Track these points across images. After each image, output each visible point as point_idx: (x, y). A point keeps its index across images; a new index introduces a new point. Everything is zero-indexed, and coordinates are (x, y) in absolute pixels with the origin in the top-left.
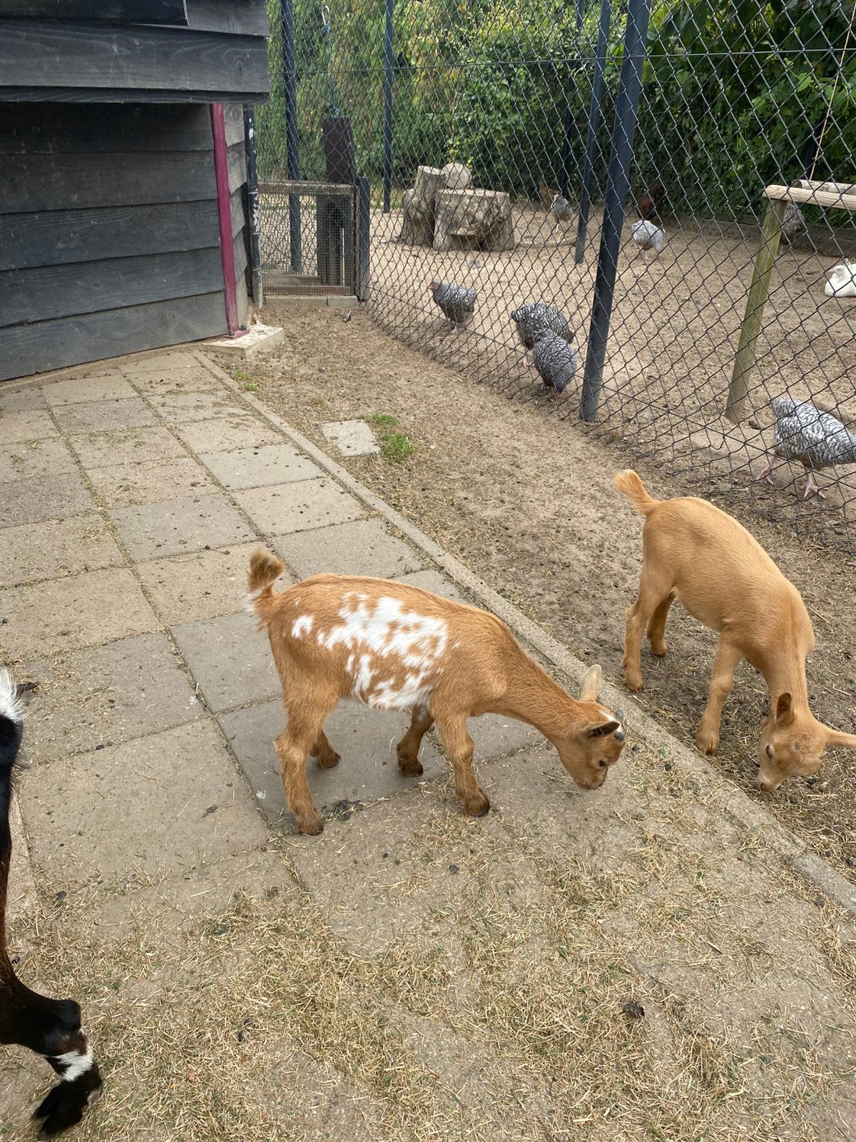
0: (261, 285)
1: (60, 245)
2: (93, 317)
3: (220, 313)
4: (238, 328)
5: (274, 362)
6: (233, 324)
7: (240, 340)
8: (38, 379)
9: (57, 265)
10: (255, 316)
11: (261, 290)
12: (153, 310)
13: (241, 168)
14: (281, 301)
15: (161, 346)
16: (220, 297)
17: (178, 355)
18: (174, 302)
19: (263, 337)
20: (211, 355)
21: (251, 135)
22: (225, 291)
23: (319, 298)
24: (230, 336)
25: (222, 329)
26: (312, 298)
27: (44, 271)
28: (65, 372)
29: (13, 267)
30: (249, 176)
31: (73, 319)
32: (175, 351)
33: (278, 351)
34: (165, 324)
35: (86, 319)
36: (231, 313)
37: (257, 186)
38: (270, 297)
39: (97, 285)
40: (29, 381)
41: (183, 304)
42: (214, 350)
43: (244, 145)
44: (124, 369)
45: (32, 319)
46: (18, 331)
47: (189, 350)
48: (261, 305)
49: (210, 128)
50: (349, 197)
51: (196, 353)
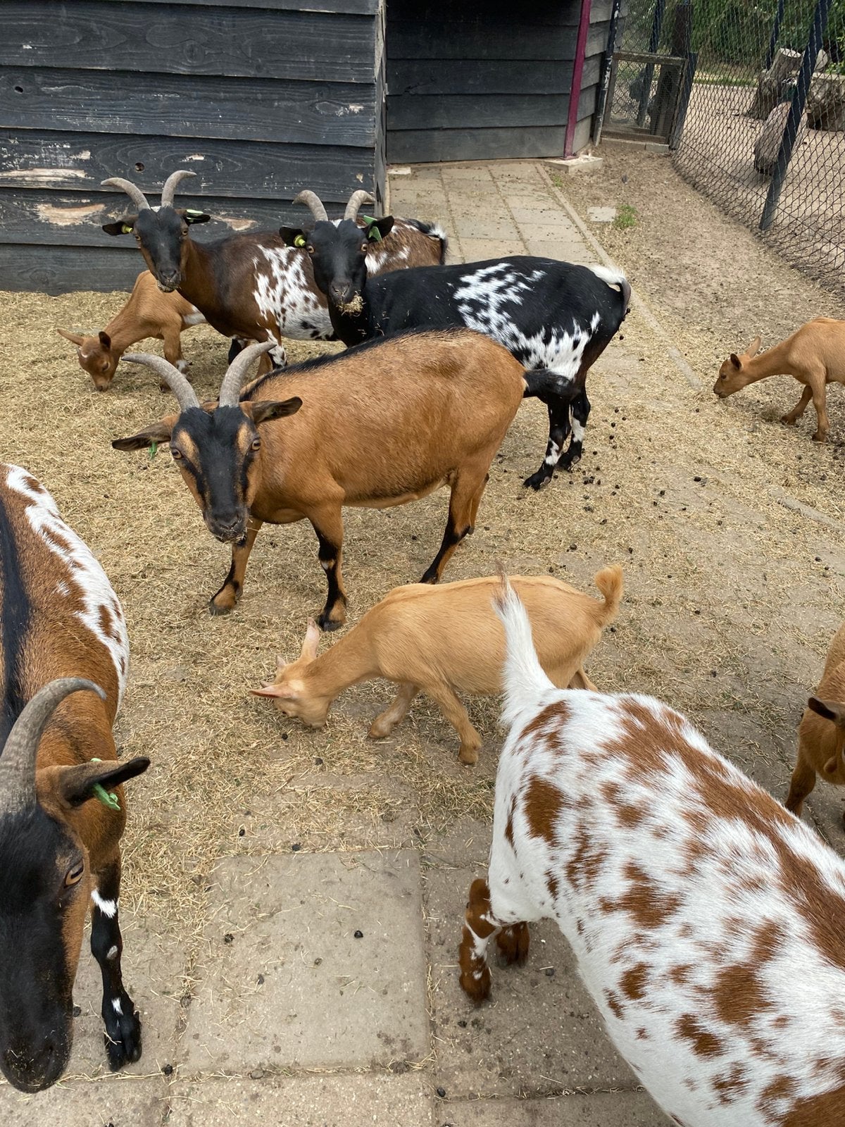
0: (600, 129)
1: (471, 82)
2: (480, 131)
3: (561, 141)
4: (571, 154)
5: (586, 178)
6: (568, 150)
7: (569, 161)
8: (441, 164)
9: (465, 95)
10: (590, 150)
11: (599, 133)
12: (517, 132)
13: (604, 40)
14: (612, 142)
15: (518, 158)
16: (562, 131)
17: (527, 164)
18: (532, 129)
19: (586, 161)
20: (547, 168)
21: (616, 16)
22: (567, 126)
23: (640, 143)
24: (563, 158)
25: (559, 152)
26: (636, 142)
27: (458, 97)
28: (456, 163)
29: (442, 92)
30: (608, 47)
31: (468, 131)
32: (525, 162)
33: (593, 173)
34: (522, 143)
35: (475, 132)
36: (568, 142)
37: (613, 54)
38: (605, 139)
39: (487, 111)
40: (436, 165)
41: (537, 130)
42: (551, 165)
43: (609, 24)
44: (490, 167)
45: (445, 126)
46: (436, 133)
47: (534, 162)
48: (597, 144)
49: (579, 11)
50: (679, 67)
51: (538, 166)
